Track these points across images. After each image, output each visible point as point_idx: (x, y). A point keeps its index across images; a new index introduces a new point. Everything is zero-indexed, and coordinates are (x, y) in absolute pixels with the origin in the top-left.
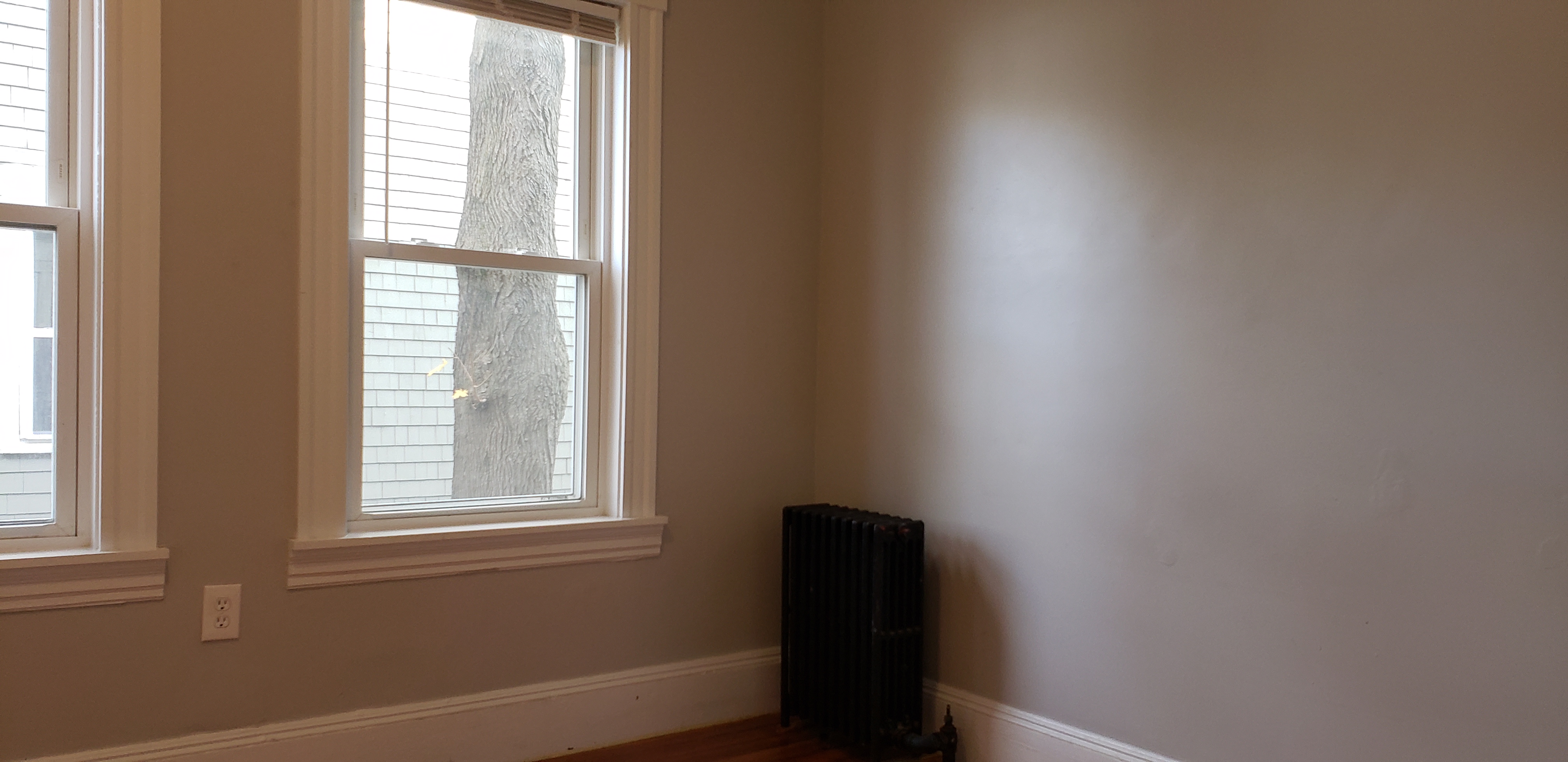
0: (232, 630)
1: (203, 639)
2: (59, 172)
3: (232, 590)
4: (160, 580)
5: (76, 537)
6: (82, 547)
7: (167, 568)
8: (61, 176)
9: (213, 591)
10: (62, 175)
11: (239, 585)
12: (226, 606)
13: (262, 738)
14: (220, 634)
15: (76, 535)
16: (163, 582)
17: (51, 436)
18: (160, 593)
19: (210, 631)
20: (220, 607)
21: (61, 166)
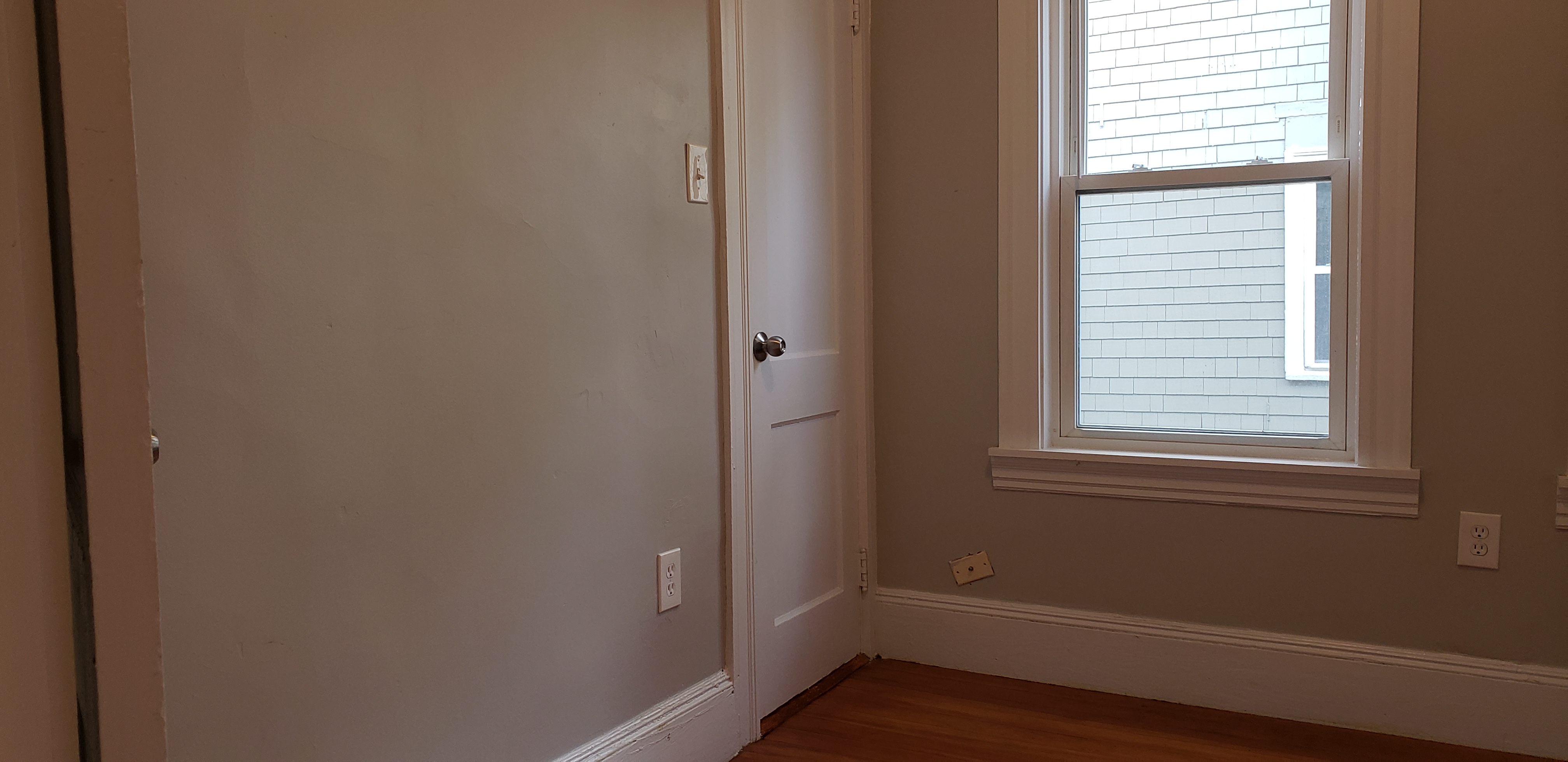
0: (1491, 560)
1: (1458, 563)
2: (1337, 126)
3: (1493, 520)
4: (1415, 499)
5: (1345, 452)
6: (1351, 460)
7: (1421, 488)
8: (1338, 131)
9: (1469, 517)
10: (1340, 130)
11: (1499, 516)
12: (1483, 535)
13: (1525, 677)
14: (1478, 562)
15: (1346, 450)
16: (1417, 502)
17: (1326, 365)
18: (1414, 511)
19: (1465, 556)
20: (1477, 534)
21: (1339, 121)
